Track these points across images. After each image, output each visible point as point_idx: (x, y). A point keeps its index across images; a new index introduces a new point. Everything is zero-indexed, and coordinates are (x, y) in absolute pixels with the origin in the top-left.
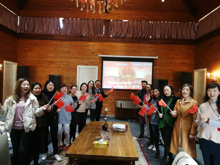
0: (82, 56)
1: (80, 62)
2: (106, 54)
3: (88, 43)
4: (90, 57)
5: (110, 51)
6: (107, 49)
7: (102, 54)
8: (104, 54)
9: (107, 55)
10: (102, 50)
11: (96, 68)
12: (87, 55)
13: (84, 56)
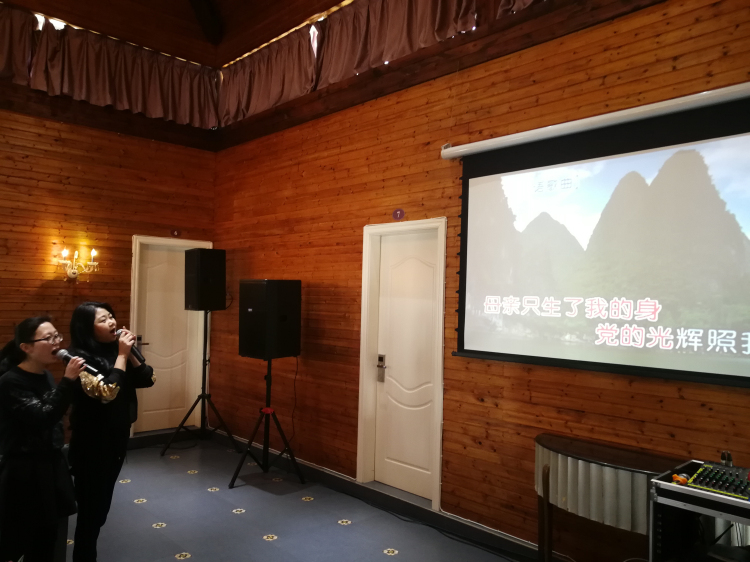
0: (380, 177)
1: (373, 207)
2: (486, 133)
3: (403, 98)
4: (413, 170)
5: (504, 108)
6: (487, 101)
7: (465, 137)
8: (472, 137)
9: (492, 136)
10: (466, 118)
11: (436, 229)
12: (399, 161)
13: (388, 174)
